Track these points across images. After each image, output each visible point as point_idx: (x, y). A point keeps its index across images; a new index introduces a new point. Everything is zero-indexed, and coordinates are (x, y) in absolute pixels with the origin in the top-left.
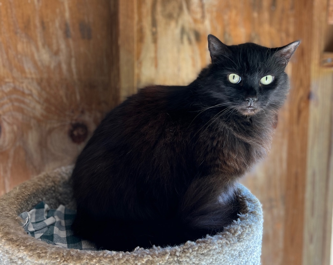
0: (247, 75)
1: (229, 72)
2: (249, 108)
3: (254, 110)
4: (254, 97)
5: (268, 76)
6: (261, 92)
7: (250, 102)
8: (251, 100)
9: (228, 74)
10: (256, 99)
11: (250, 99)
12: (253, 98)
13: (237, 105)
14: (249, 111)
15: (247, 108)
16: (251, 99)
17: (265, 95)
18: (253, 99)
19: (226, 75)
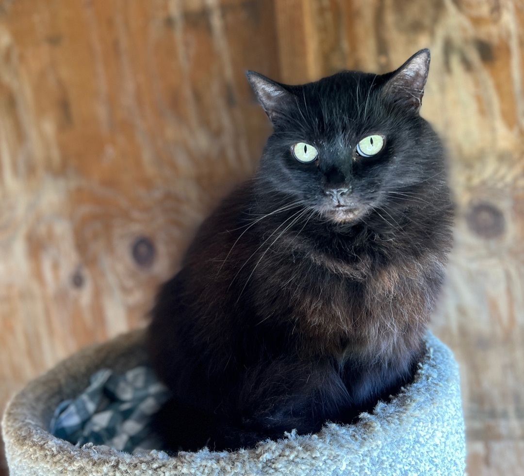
0: (322, 143)
1: (291, 142)
2: (341, 208)
3: (350, 211)
4: (341, 187)
5: (373, 137)
6: (356, 173)
7: (335, 197)
8: (335, 193)
9: (291, 145)
10: (345, 190)
11: (333, 192)
12: (339, 190)
13: (316, 204)
14: (342, 214)
15: (337, 209)
16: (335, 191)
17: (369, 179)
18: (338, 192)
19: (289, 147)
